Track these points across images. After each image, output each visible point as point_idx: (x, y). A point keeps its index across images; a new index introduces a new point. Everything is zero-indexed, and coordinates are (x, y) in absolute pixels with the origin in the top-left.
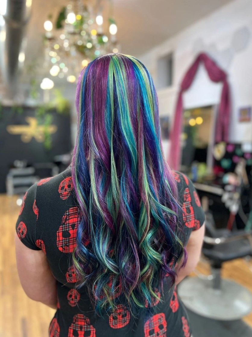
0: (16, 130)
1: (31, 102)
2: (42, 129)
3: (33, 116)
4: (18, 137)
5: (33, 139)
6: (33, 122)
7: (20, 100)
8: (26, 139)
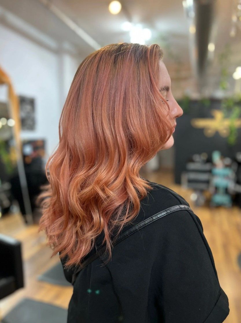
0: (201, 123)
1: (219, 94)
2: (227, 123)
3: (219, 109)
4: (201, 131)
5: (217, 134)
6: (219, 115)
7: (208, 93)
8: (210, 133)
